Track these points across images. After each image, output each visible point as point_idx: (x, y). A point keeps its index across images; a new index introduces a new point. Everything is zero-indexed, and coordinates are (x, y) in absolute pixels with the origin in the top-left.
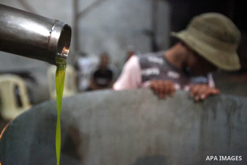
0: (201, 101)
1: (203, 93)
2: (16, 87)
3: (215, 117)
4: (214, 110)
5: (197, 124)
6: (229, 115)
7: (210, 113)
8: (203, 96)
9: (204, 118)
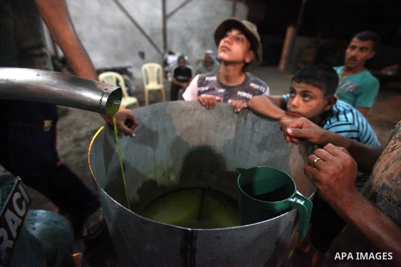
0: (238, 113)
1: (239, 107)
2: (118, 82)
3: (245, 124)
4: (246, 119)
5: (234, 127)
6: (253, 124)
7: (242, 120)
8: (239, 110)
9: (238, 123)
